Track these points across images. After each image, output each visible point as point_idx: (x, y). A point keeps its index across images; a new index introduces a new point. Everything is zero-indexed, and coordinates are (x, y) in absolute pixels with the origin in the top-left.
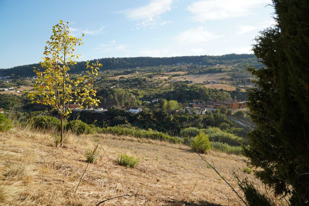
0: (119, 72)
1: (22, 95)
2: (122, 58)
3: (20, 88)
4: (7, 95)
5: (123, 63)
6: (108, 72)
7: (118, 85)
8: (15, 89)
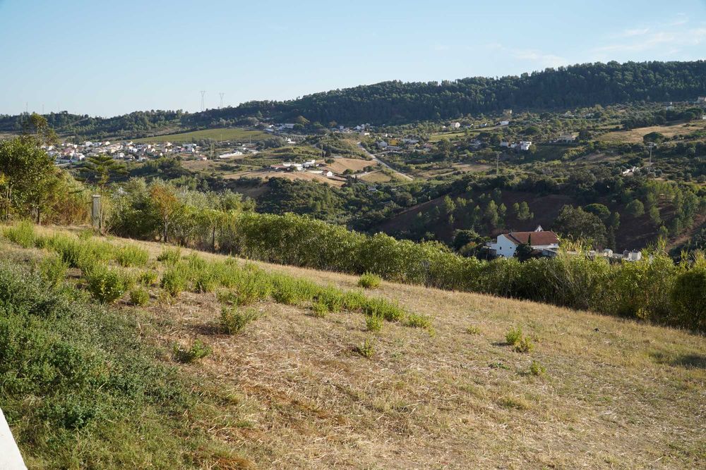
0: (638, 116)
1: (342, 186)
2: (643, 65)
3: (333, 161)
4: (307, 186)
5: (648, 81)
6: (597, 115)
7: (648, 165)
8: (321, 165)
